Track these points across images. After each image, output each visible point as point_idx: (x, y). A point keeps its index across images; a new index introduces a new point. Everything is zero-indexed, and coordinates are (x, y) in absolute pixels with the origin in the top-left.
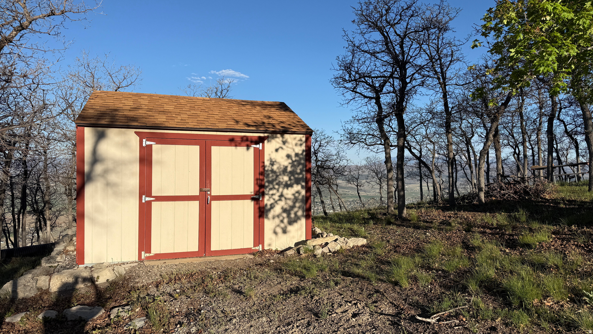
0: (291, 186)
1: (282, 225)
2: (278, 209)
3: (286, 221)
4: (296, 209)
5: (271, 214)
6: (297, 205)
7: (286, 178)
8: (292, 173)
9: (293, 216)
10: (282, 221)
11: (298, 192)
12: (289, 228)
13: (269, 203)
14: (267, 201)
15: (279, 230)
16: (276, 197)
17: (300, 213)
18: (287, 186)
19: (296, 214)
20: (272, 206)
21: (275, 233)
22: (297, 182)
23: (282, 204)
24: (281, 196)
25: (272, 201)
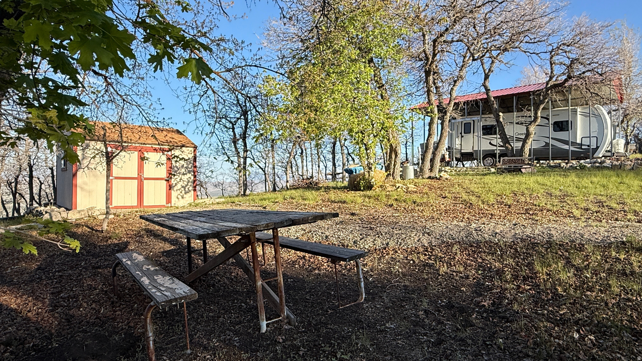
0: (186, 174)
1: (181, 194)
2: (179, 186)
3: (183, 192)
4: (188, 186)
5: (175, 188)
6: (189, 184)
7: (183, 170)
8: (187, 168)
9: (187, 190)
10: (181, 192)
11: (190, 178)
12: (185, 196)
13: (174, 183)
14: (173, 182)
15: (179, 197)
16: (178, 180)
17: (191, 188)
18: (184, 174)
19: (188, 188)
20: (176, 184)
21: (178, 198)
22: (189, 172)
23: (181, 183)
24: (181, 179)
25: (176, 182)
